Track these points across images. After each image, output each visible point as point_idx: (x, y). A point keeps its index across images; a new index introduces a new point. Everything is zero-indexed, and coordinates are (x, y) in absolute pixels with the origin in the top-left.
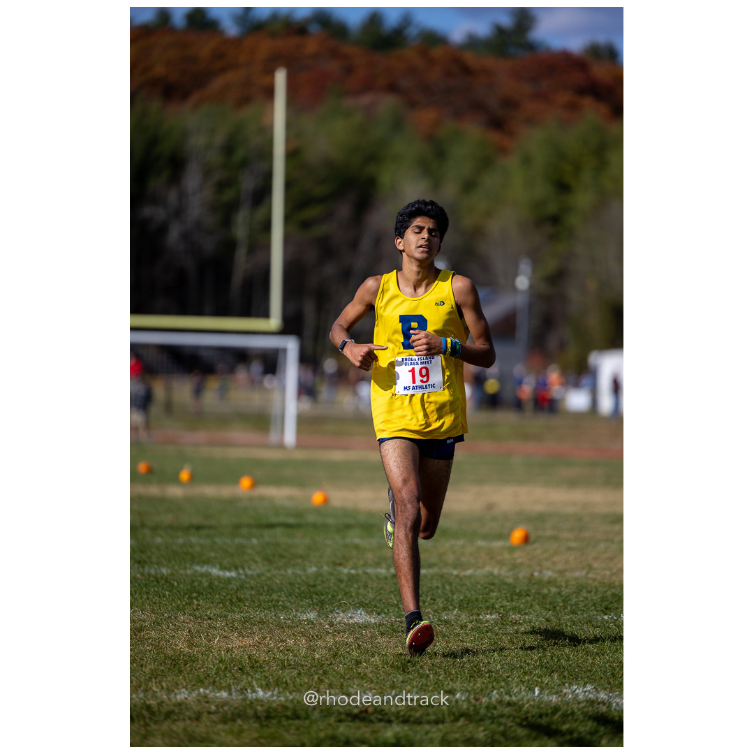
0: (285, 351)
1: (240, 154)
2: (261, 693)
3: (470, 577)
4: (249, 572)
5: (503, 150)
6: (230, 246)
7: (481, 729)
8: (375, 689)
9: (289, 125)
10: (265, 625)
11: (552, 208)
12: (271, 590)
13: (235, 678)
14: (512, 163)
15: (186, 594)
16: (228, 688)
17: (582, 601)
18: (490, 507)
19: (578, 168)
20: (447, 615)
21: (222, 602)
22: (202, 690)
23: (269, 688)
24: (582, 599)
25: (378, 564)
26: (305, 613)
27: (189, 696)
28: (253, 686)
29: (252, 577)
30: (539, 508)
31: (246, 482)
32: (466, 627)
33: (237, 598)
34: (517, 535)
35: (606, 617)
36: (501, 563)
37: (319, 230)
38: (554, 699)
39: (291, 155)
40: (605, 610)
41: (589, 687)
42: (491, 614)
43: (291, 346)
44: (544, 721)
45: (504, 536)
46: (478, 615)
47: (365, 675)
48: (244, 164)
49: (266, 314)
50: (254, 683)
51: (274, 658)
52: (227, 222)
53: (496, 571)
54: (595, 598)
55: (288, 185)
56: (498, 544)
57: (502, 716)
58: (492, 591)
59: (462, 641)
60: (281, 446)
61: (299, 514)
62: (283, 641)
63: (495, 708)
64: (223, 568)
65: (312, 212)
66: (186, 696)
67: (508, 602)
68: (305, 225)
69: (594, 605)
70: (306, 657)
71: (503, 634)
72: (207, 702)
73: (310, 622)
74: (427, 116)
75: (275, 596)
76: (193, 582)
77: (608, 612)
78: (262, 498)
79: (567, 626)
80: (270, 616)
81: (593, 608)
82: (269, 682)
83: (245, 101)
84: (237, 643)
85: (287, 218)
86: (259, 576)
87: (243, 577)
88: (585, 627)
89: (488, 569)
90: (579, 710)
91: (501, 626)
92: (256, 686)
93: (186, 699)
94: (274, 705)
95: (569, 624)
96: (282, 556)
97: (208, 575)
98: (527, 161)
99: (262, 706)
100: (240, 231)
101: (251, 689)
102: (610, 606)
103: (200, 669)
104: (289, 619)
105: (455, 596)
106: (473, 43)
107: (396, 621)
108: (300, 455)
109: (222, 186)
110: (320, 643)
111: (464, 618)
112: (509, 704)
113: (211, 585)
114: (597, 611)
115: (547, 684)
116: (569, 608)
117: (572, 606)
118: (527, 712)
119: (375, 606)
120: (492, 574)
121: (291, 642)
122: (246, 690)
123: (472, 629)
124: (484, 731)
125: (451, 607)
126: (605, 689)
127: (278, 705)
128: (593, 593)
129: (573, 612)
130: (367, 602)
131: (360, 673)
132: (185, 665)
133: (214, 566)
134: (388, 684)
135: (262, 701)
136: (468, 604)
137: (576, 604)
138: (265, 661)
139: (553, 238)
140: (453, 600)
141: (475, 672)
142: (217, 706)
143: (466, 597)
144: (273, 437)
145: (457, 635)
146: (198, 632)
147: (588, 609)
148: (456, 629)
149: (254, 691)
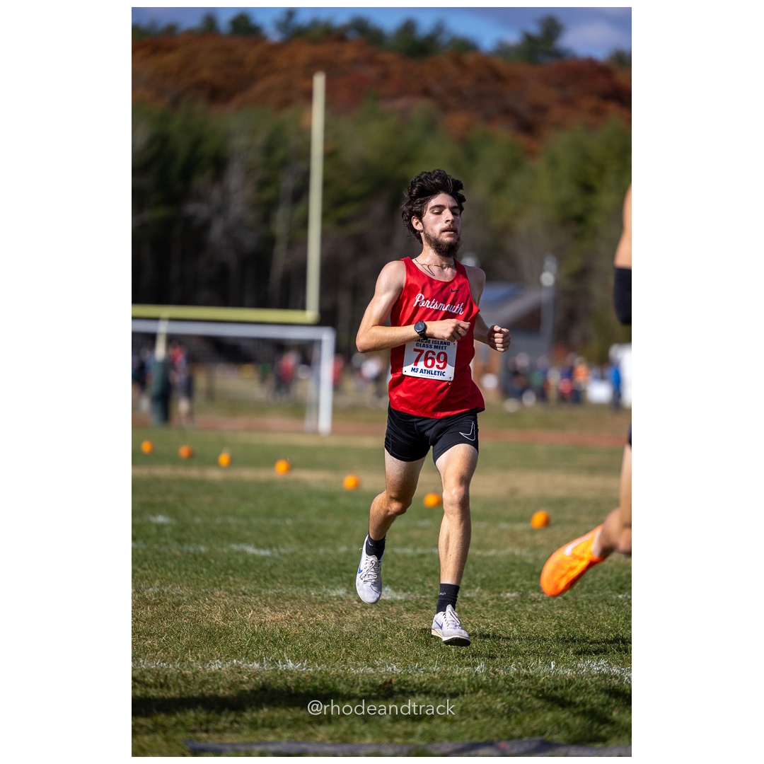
0: (319, 342)
1: (280, 154)
2: (291, 665)
3: (492, 558)
4: (282, 551)
5: (531, 153)
6: (270, 241)
7: (499, 700)
8: (399, 662)
9: (327, 127)
10: (296, 601)
11: (577, 208)
12: (303, 569)
13: (267, 650)
14: (539, 165)
15: (222, 570)
16: (260, 660)
17: (599, 581)
18: (513, 492)
19: (602, 170)
20: (470, 593)
21: (257, 578)
22: (235, 661)
23: (299, 660)
24: (597, 579)
25: (405, 545)
26: (334, 590)
27: (223, 667)
28: (284, 658)
29: (285, 556)
30: (560, 493)
31: (281, 467)
32: (487, 604)
33: (271, 575)
34: (538, 518)
35: (620, 596)
36: (522, 545)
37: (355, 228)
38: (569, 672)
39: (329, 156)
40: (619, 590)
41: (602, 662)
42: (511, 592)
43: (327, 337)
44: (559, 693)
45: (526, 519)
46: (499, 593)
47: (390, 648)
48: (284, 164)
49: (303, 307)
50: (285, 655)
51: (304, 631)
52: (267, 218)
53: (517, 552)
54: (610, 578)
55: (326, 184)
56: (519, 527)
57: (519, 688)
58: (512, 570)
59: (483, 618)
60: (316, 432)
61: (331, 497)
62: (313, 616)
63: (513, 680)
64: (258, 547)
65: (347, 211)
66: (220, 667)
67: (528, 581)
68: (342, 222)
69: (610, 584)
70: (335, 631)
71: (522, 612)
72: (240, 673)
73: (339, 598)
74: (458, 120)
75: (306, 574)
76: (229, 559)
77: (622, 591)
78: (296, 482)
79: (583, 604)
80: (301, 592)
81: (608, 587)
82: (299, 654)
83: (286, 103)
84: (270, 618)
85: (325, 216)
86: (292, 554)
87: (277, 555)
88: (600, 606)
89: (509, 550)
90: (592, 683)
91: (520, 604)
92: (286, 658)
93: (219, 669)
94: (303, 675)
95: (585, 602)
96: (314, 536)
97: (244, 553)
98: (554, 163)
99: (292, 676)
100: (280, 227)
101: (282, 661)
102: (625, 586)
103: (233, 641)
104: (320, 595)
105: (478, 576)
106: (503, 50)
107: (421, 598)
108: (335, 441)
109: (263, 184)
110: (349, 618)
111: (486, 596)
112: (526, 677)
113: (246, 563)
114: (612, 590)
115: (563, 659)
116: (585, 587)
117: (588, 585)
118: (543, 685)
119: (402, 584)
120: (513, 555)
121: (320, 617)
122: (277, 661)
123: (493, 606)
124: (502, 702)
125: (473, 586)
126: (618, 664)
127: (307, 676)
128: (609, 574)
129: (590, 591)
130: (393, 579)
131: (385, 647)
132: (221, 637)
133: (249, 544)
134: (411, 657)
135: (292, 672)
136: (490, 582)
137: (593, 584)
138: (295, 634)
139: (578, 237)
140: (475, 579)
141: (494, 646)
142: (249, 676)
143: (488, 576)
144: (308, 424)
145: (479, 612)
146: (233, 606)
147: (604, 588)
148: (477, 606)
149: (284, 663)
